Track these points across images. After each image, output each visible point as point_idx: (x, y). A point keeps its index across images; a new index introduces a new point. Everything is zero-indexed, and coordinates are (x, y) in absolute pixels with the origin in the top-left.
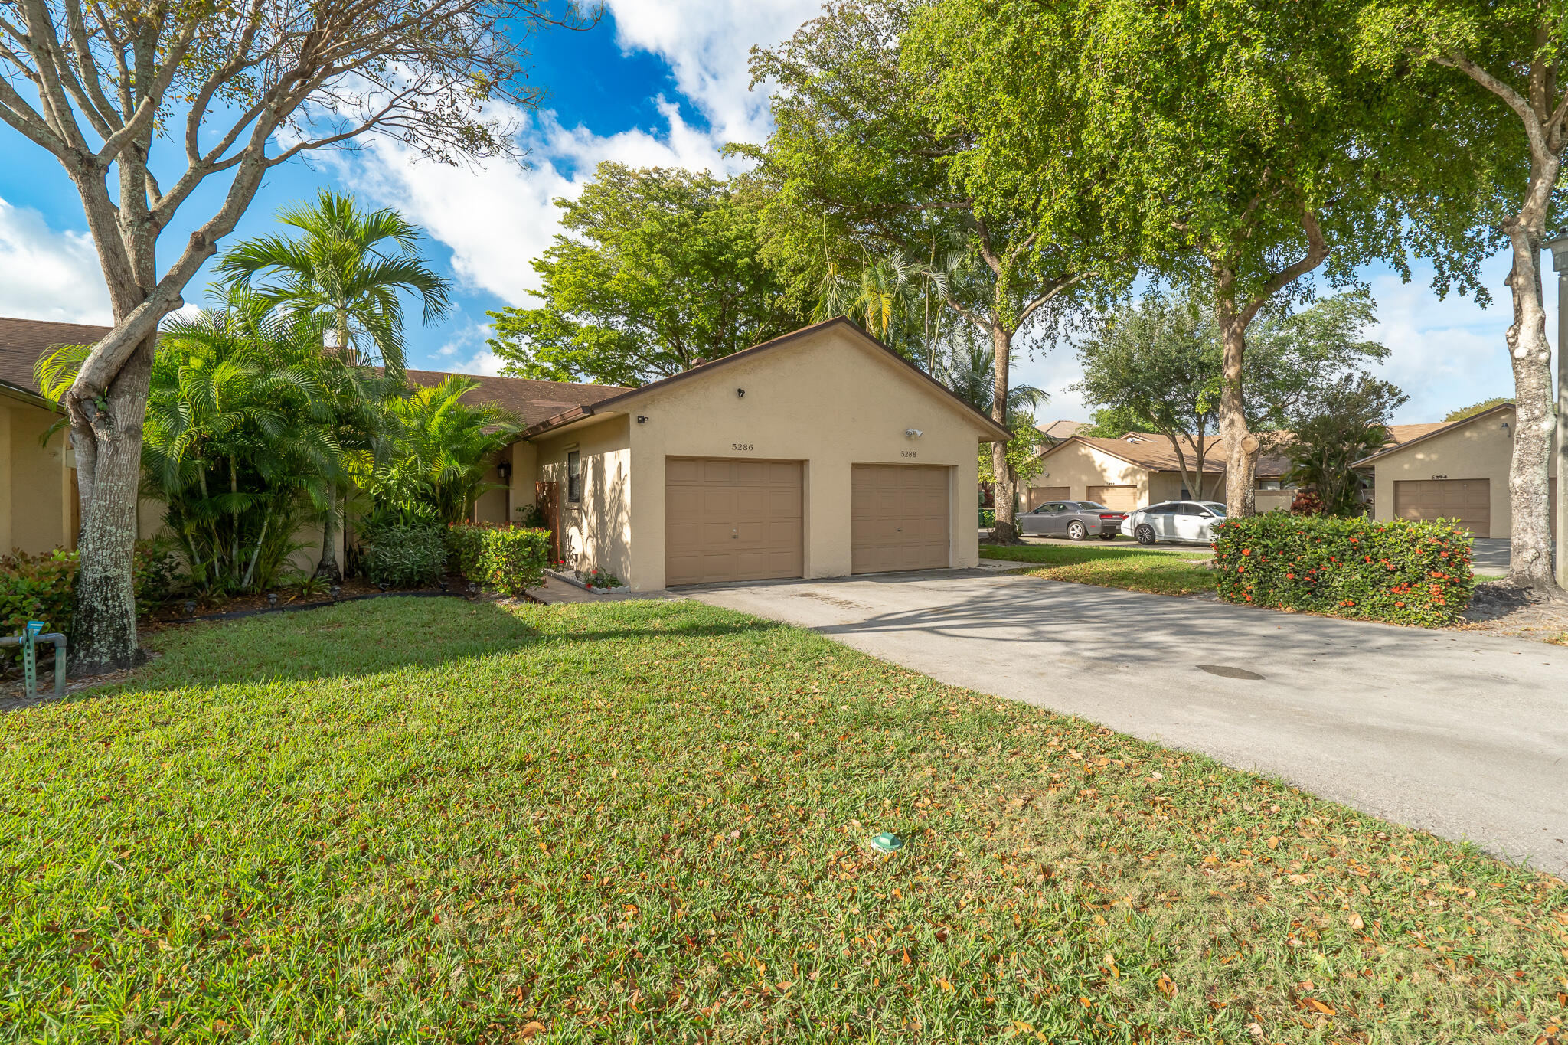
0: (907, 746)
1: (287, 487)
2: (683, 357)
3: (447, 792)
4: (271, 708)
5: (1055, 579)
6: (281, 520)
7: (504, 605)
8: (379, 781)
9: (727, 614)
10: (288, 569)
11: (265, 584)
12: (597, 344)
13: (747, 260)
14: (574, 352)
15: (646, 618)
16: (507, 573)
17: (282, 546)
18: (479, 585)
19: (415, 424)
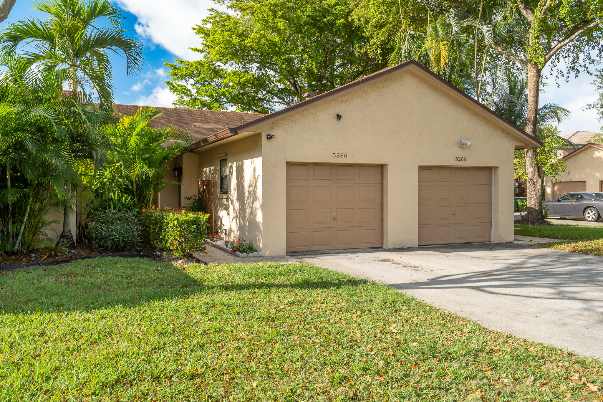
0: (461, 374)
1: (41, 185)
2: (297, 91)
3: (146, 392)
4: (35, 330)
5: (574, 252)
6: (38, 205)
7: (178, 264)
8: (103, 383)
9: (329, 273)
10: (42, 237)
11: (28, 247)
12: (239, 83)
13: (343, 20)
14: (223, 90)
15: (273, 275)
16: (180, 243)
17: (38, 222)
18: (162, 250)
19: (119, 141)
